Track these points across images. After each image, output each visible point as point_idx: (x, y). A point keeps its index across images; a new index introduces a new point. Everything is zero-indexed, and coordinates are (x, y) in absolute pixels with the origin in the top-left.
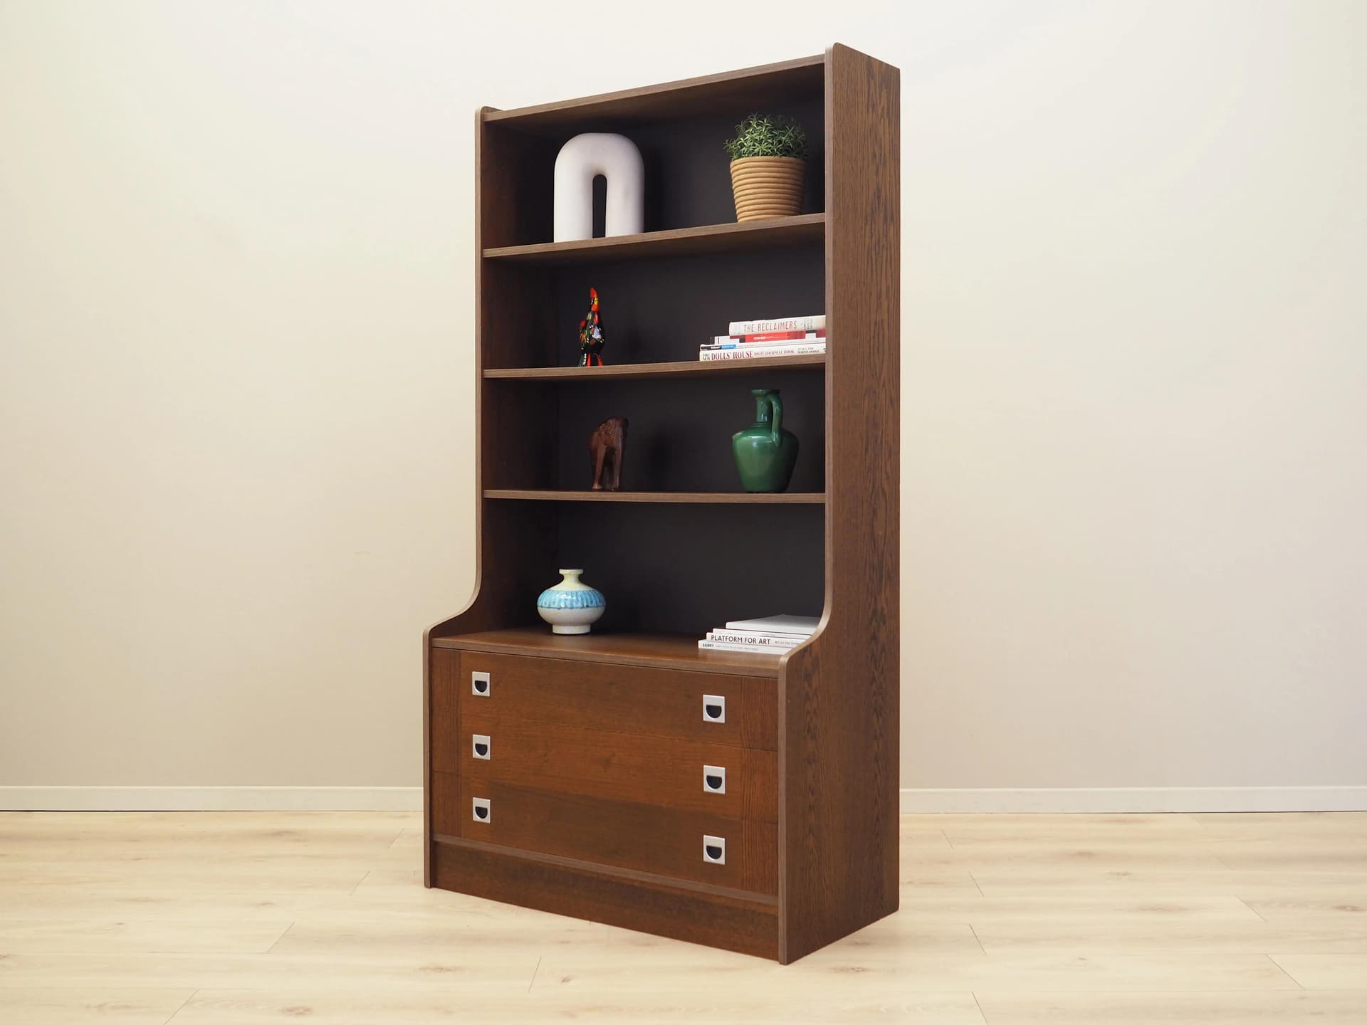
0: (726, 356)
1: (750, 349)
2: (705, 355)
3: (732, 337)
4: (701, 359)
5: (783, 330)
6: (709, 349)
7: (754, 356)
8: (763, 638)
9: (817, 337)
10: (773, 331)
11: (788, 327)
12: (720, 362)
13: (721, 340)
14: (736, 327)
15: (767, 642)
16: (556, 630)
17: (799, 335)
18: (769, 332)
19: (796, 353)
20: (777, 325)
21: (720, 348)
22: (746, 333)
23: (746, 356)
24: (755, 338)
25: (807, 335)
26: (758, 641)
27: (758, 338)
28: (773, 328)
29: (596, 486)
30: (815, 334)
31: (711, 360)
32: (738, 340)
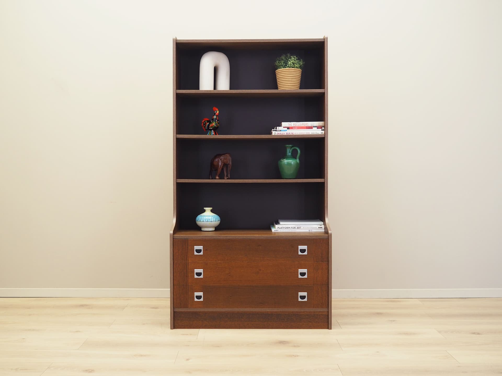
0: (283, 134)
1: (293, 132)
2: (274, 133)
3: (284, 127)
4: (273, 134)
5: (303, 126)
6: (276, 131)
7: (294, 134)
8: (298, 227)
9: (317, 128)
10: (299, 126)
11: (305, 125)
12: (281, 135)
13: (279, 128)
14: (284, 124)
15: (300, 228)
16: (203, 229)
17: (311, 128)
18: (298, 126)
19: (310, 134)
20: (301, 124)
21: (281, 131)
22: (289, 126)
23: (291, 134)
24: (293, 128)
25: (313, 128)
26: (296, 228)
27: (295, 128)
28: (299, 125)
29: (217, 178)
30: (316, 128)
31: (277, 135)
32: (287, 128)
